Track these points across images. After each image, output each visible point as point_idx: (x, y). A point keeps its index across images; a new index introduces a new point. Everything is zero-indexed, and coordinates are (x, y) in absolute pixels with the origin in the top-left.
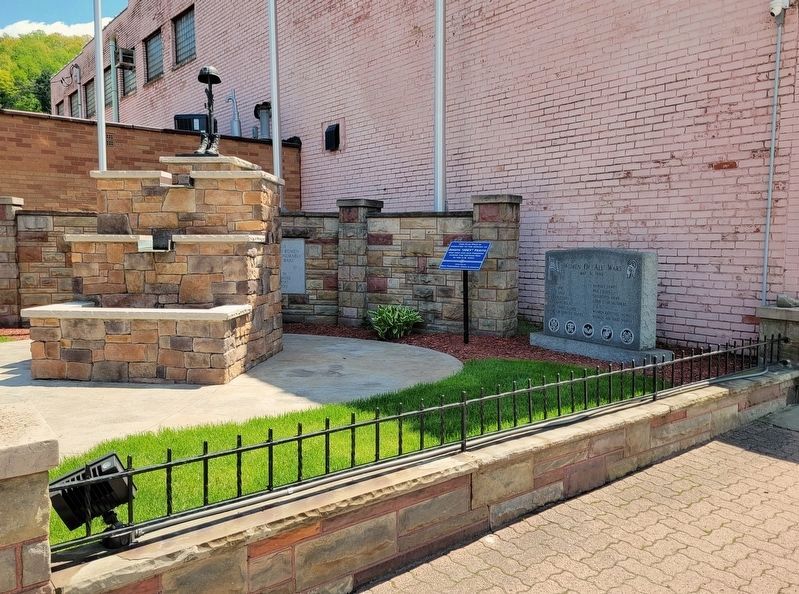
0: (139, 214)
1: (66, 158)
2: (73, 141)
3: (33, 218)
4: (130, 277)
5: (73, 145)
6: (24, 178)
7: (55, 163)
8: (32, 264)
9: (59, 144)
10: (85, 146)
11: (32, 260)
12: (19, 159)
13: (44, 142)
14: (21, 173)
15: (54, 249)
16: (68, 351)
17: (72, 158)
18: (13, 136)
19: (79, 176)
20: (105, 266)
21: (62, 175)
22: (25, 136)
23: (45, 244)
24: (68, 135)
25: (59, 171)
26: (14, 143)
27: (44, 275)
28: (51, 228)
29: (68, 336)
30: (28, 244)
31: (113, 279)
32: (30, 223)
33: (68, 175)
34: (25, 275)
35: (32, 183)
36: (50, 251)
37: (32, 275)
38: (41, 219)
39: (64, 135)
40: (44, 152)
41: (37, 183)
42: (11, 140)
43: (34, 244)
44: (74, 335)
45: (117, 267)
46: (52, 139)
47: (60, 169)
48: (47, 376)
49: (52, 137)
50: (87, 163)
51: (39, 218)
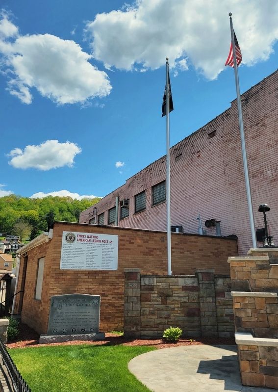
0: (255, 280)
1: (147, 248)
2: (150, 240)
3: (148, 279)
4: (271, 318)
5: (149, 242)
6: (131, 258)
7: (142, 251)
8: (146, 303)
9: (144, 242)
10: (154, 242)
11: (146, 301)
12: (129, 249)
13: (139, 241)
14: (129, 256)
15: (156, 295)
16: (266, 367)
17: (149, 248)
18: (128, 239)
19: (151, 257)
20: (255, 310)
21: (145, 256)
22: (132, 239)
23: (152, 292)
24: (148, 238)
25: (144, 255)
26: (128, 242)
27: (152, 309)
28: (155, 284)
29: (264, 357)
30: (145, 292)
31: (260, 319)
32: (146, 281)
33: (147, 257)
34: (143, 309)
35: (133, 260)
36: (155, 295)
37: (146, 308)
38: (151, 279)
39: (146, 238)
40: (139, 246)
41: (135, 260)
42: (127, 241)
43: (147, 292)
44: (268, 357)
45: (262, 311)
46: (141, 240)
47: (144, 253)
48: (252, 384)
49: (142, 239)
50: (154, 250)
51: (150, 278)
